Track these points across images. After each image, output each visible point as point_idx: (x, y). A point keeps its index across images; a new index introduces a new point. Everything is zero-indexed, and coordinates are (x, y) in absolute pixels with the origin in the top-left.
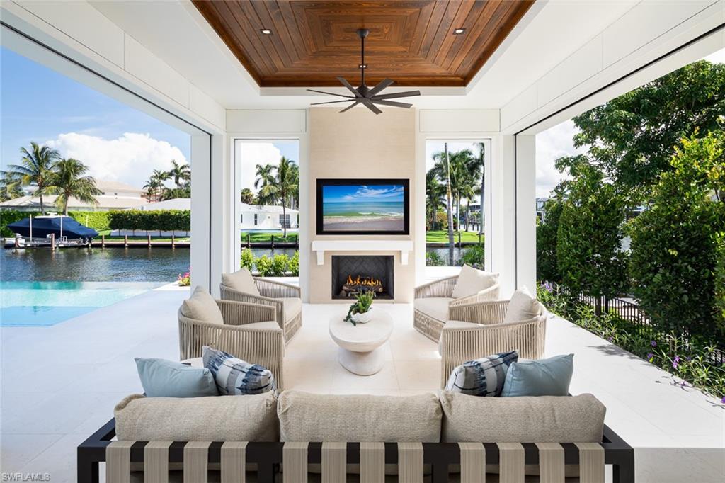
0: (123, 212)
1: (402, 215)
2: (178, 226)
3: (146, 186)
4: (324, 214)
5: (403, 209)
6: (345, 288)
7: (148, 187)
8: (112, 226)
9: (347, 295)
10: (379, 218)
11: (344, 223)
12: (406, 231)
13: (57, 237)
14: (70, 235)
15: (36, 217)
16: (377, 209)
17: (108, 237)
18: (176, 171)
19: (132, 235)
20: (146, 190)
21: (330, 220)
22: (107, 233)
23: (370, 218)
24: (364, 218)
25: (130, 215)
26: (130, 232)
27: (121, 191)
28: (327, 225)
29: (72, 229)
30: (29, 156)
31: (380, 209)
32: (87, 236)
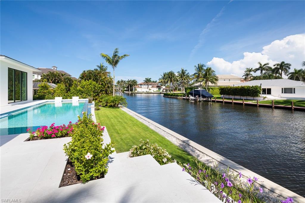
2: (248, 94)
3: (244, 76)
7: (245, 76)
8: (221, 93)
13: (199, 96)
14: (204, 97)
15: (195, 89)
17: (217, 98)
18: (261, 67)
19: (228, 97)
20: (244, 77)
26: (227, 96)
27: (232, 79)
29: (204, 94)
30: (197, 68)
32: (209, 97)
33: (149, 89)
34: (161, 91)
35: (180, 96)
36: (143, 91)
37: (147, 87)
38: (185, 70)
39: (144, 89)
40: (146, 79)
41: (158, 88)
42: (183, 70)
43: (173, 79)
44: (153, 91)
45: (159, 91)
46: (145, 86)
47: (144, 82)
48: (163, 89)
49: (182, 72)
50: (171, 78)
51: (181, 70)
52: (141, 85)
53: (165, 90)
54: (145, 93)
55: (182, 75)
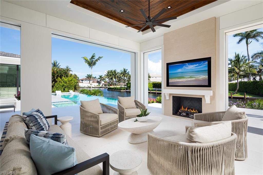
0: (156, 83)
1: (207, 77)
4: (169, 78)
5: (207, 74)
6: (179, 111)
8: (153, 87)
9: (180, 114)
10: (194, 79)
11: (178, 82)
12: (209, 85)
16: (193, 74)
21: (172, 80)
22: (152, 89)
23: (189, 79)
24: (187, 79)
25: (158, 84)
26: (158, 89)
27: (157, 77)
28: (171, 83)
31: (195, 74)
33: (90, 84)
34: (101, 85)
35: (123, 89)
36: (84, 86)
37: (89, 82)
38: (126, 69)
39: (85, 84)
40: (88, 75)
41: (98, 83)
42: (124, 69)
43: (116, 76)
44: (94, 85)
45: (99, 86)
46: (86, 82)
47: (86, 78)
48: (103, 84)
49: (124, 71)
50: (115, 75)
51: (123, 69)
52: (82, 80)
53: (104, 85)
54: (87, 88)
55: (124, 74)
